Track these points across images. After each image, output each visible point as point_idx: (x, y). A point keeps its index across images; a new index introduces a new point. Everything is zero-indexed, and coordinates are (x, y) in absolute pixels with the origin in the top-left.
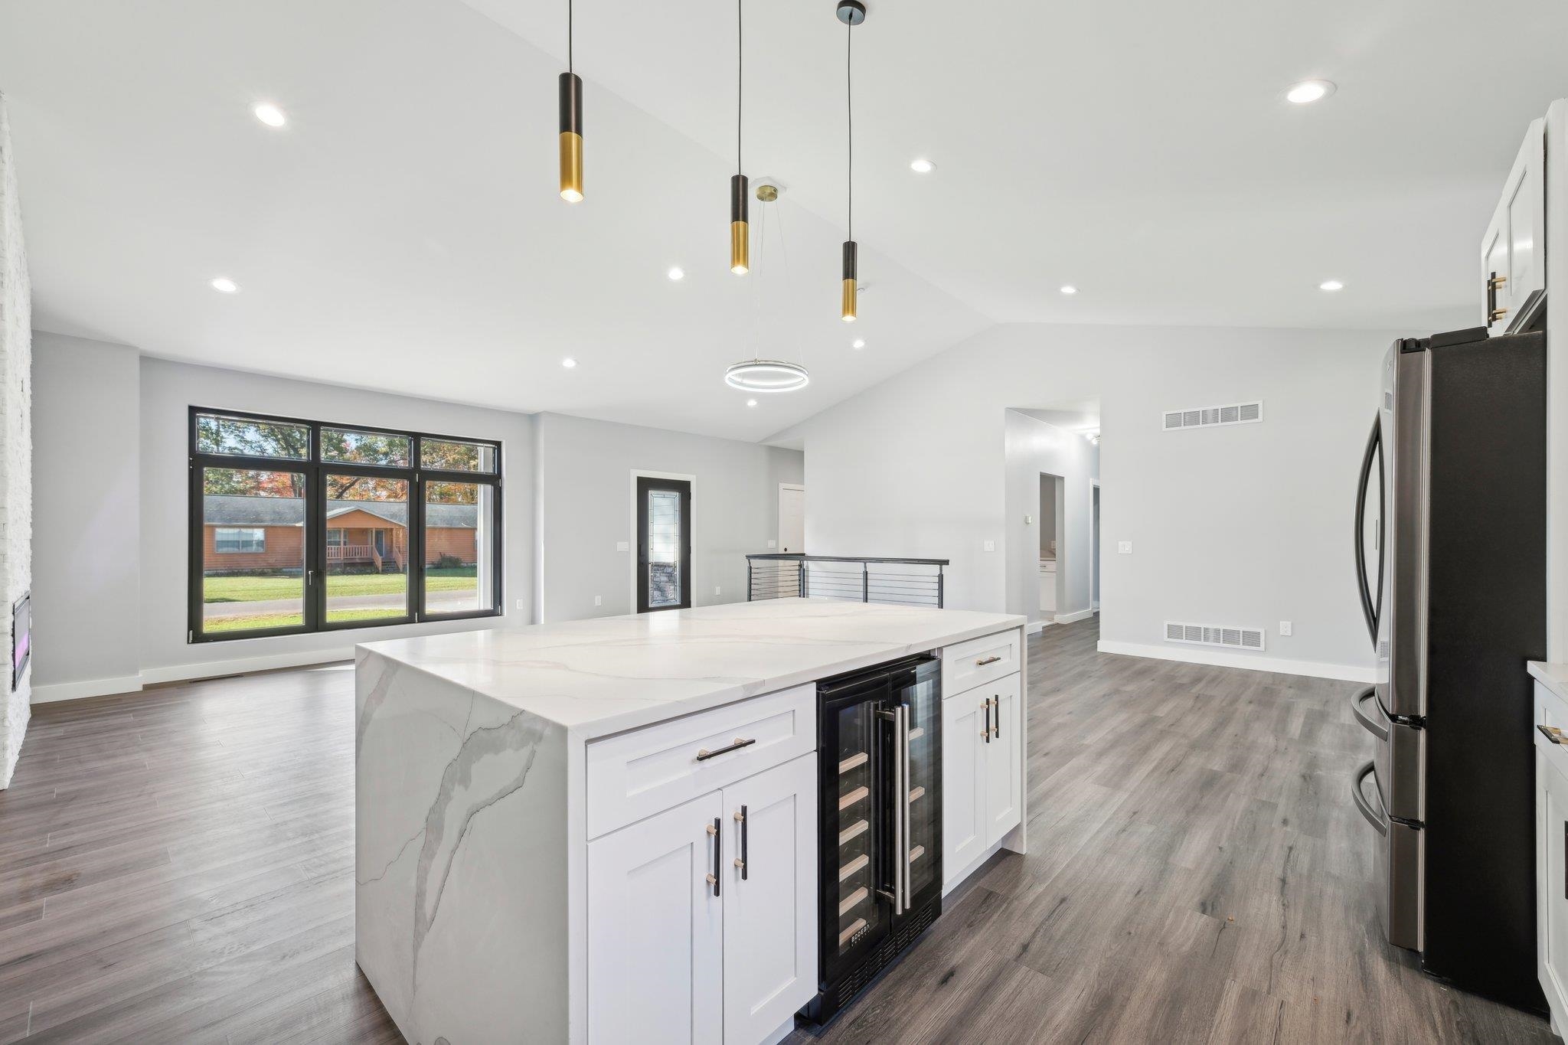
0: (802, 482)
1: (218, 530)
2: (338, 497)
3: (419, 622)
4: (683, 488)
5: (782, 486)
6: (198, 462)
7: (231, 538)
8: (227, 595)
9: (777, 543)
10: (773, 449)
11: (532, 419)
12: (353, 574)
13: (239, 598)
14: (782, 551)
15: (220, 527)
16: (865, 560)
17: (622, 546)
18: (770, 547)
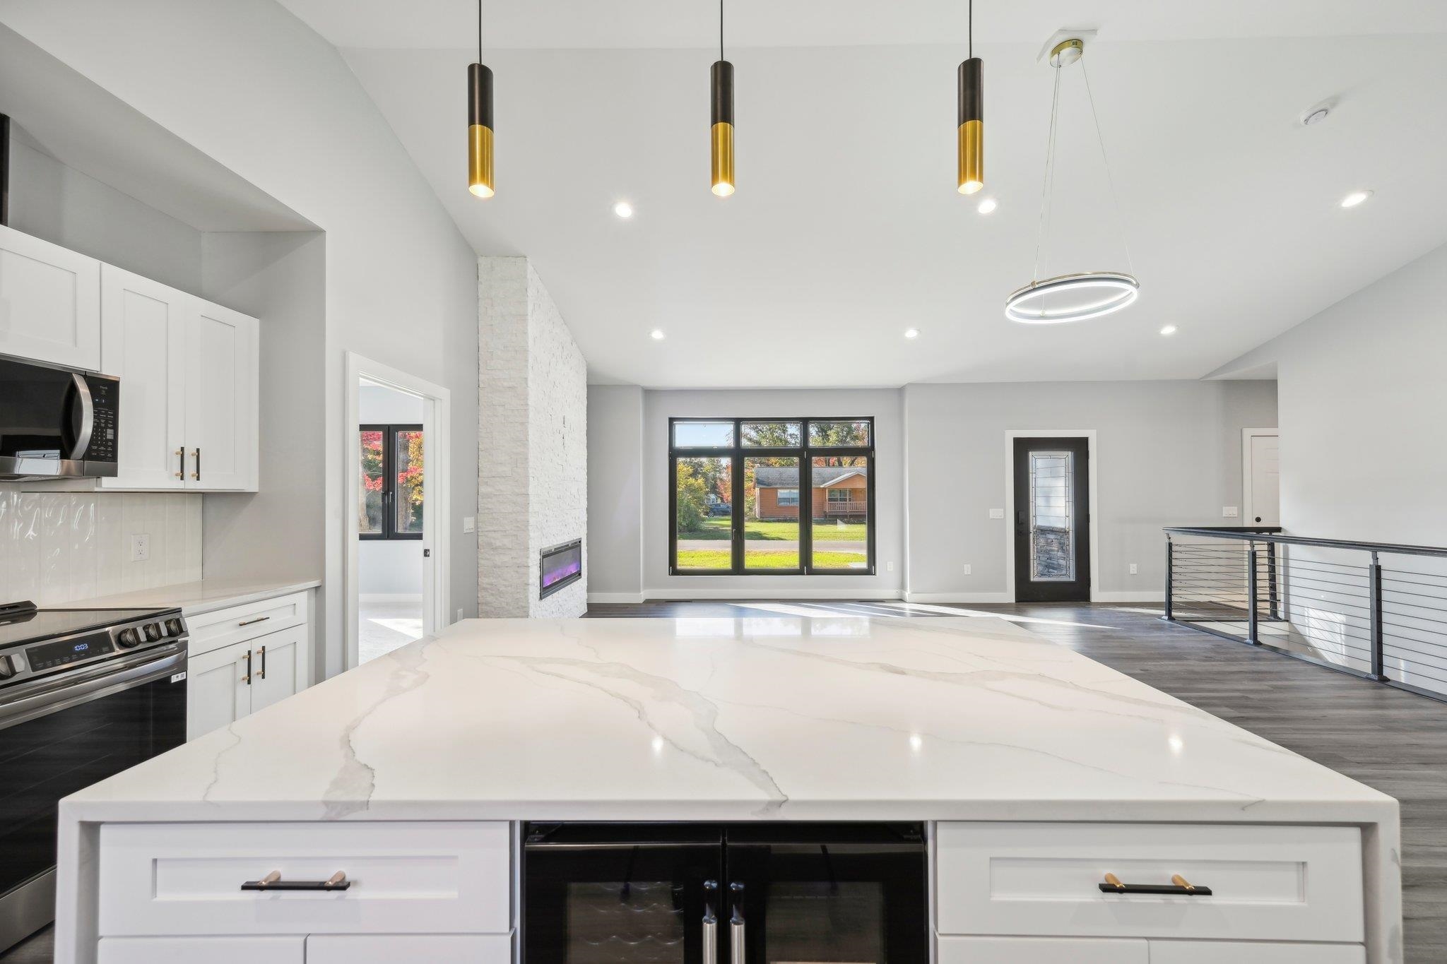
0: (1275, 424)
1: (779, 491)
2: (851, 465)
3: (808, 574)
4: (1079, 447)
5: (1248, 432)
6: (674, 454)
7: (785, 496)
8: (780, 535)
9: (1242, 510)
10: (1230, 385)
11: (900, 391)
12: (854, 523)
13: (786, 538)
14: (1249, 522)
15: (781, 488)
16: (1375, 548)
17: (995, 513)
18: (1228, 516)
